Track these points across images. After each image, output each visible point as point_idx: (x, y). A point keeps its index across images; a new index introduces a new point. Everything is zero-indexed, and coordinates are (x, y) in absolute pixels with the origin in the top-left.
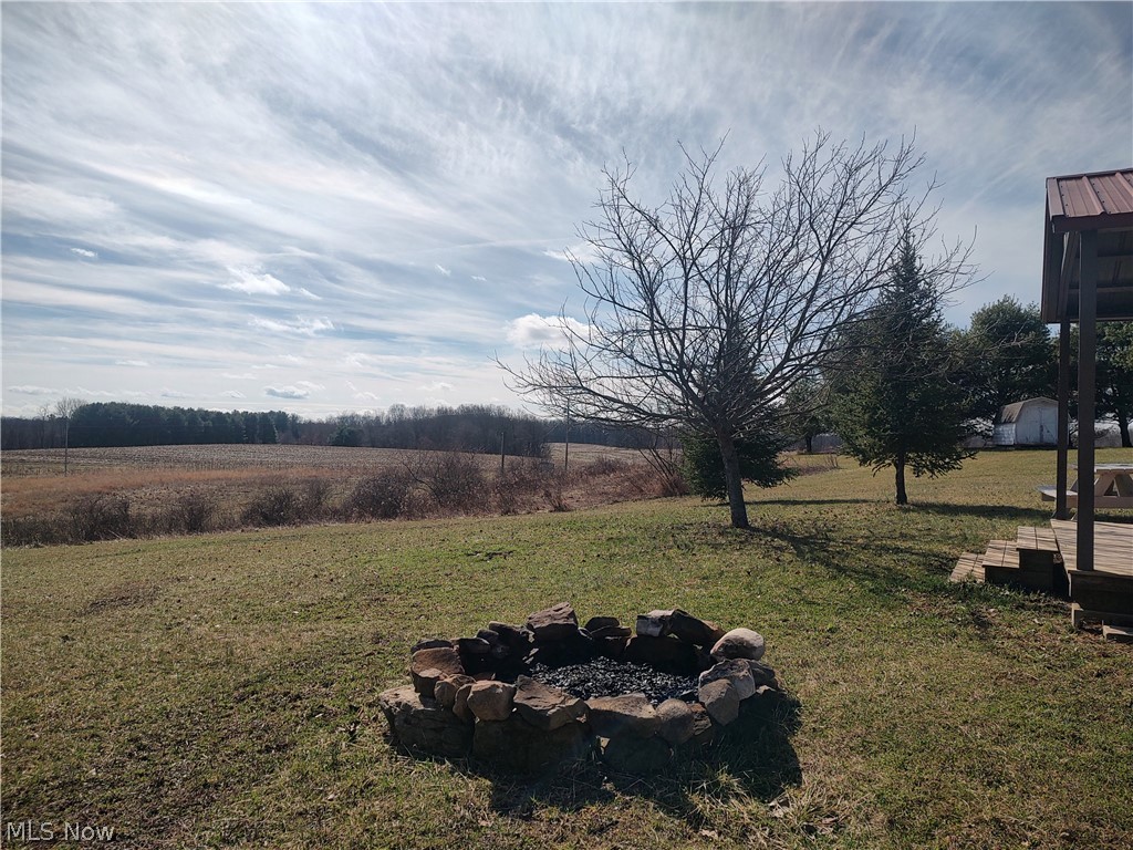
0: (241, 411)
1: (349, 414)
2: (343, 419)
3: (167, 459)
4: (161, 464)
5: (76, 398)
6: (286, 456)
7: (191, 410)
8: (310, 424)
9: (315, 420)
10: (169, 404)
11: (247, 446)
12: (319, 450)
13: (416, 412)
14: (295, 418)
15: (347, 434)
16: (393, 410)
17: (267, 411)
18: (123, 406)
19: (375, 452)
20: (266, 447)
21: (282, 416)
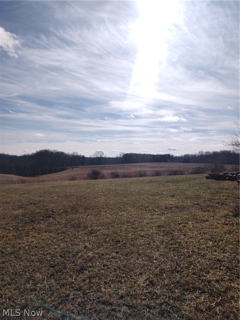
0: (159, 154)
1: (187, 154)
2: (185, 155)
3: (144, 166)
4: (142, 167)
5: (123, 152)
6: (171, 165)
7: (147, 154)
8: (176, 157)
9: (178, 156)
10: (142, 153)
11: (161, 163)
12: (179, 164)
13: (207, 153)
14: (172, 155)
15: (187, 159)
16: (200, 153)
17: (165, 154)
18: (133, 154)
19: (195, 164)
20: (166, 163)
21: (169, 155)
